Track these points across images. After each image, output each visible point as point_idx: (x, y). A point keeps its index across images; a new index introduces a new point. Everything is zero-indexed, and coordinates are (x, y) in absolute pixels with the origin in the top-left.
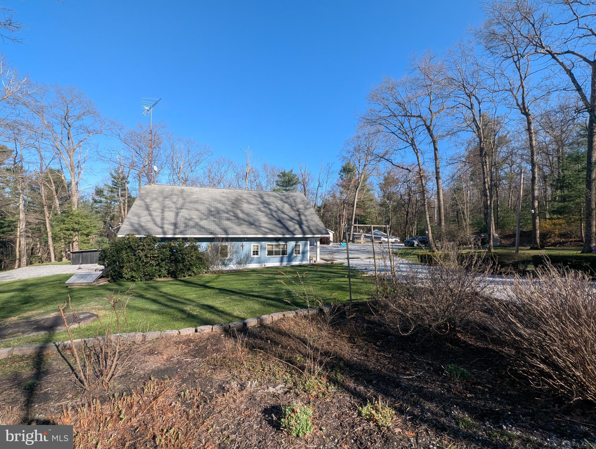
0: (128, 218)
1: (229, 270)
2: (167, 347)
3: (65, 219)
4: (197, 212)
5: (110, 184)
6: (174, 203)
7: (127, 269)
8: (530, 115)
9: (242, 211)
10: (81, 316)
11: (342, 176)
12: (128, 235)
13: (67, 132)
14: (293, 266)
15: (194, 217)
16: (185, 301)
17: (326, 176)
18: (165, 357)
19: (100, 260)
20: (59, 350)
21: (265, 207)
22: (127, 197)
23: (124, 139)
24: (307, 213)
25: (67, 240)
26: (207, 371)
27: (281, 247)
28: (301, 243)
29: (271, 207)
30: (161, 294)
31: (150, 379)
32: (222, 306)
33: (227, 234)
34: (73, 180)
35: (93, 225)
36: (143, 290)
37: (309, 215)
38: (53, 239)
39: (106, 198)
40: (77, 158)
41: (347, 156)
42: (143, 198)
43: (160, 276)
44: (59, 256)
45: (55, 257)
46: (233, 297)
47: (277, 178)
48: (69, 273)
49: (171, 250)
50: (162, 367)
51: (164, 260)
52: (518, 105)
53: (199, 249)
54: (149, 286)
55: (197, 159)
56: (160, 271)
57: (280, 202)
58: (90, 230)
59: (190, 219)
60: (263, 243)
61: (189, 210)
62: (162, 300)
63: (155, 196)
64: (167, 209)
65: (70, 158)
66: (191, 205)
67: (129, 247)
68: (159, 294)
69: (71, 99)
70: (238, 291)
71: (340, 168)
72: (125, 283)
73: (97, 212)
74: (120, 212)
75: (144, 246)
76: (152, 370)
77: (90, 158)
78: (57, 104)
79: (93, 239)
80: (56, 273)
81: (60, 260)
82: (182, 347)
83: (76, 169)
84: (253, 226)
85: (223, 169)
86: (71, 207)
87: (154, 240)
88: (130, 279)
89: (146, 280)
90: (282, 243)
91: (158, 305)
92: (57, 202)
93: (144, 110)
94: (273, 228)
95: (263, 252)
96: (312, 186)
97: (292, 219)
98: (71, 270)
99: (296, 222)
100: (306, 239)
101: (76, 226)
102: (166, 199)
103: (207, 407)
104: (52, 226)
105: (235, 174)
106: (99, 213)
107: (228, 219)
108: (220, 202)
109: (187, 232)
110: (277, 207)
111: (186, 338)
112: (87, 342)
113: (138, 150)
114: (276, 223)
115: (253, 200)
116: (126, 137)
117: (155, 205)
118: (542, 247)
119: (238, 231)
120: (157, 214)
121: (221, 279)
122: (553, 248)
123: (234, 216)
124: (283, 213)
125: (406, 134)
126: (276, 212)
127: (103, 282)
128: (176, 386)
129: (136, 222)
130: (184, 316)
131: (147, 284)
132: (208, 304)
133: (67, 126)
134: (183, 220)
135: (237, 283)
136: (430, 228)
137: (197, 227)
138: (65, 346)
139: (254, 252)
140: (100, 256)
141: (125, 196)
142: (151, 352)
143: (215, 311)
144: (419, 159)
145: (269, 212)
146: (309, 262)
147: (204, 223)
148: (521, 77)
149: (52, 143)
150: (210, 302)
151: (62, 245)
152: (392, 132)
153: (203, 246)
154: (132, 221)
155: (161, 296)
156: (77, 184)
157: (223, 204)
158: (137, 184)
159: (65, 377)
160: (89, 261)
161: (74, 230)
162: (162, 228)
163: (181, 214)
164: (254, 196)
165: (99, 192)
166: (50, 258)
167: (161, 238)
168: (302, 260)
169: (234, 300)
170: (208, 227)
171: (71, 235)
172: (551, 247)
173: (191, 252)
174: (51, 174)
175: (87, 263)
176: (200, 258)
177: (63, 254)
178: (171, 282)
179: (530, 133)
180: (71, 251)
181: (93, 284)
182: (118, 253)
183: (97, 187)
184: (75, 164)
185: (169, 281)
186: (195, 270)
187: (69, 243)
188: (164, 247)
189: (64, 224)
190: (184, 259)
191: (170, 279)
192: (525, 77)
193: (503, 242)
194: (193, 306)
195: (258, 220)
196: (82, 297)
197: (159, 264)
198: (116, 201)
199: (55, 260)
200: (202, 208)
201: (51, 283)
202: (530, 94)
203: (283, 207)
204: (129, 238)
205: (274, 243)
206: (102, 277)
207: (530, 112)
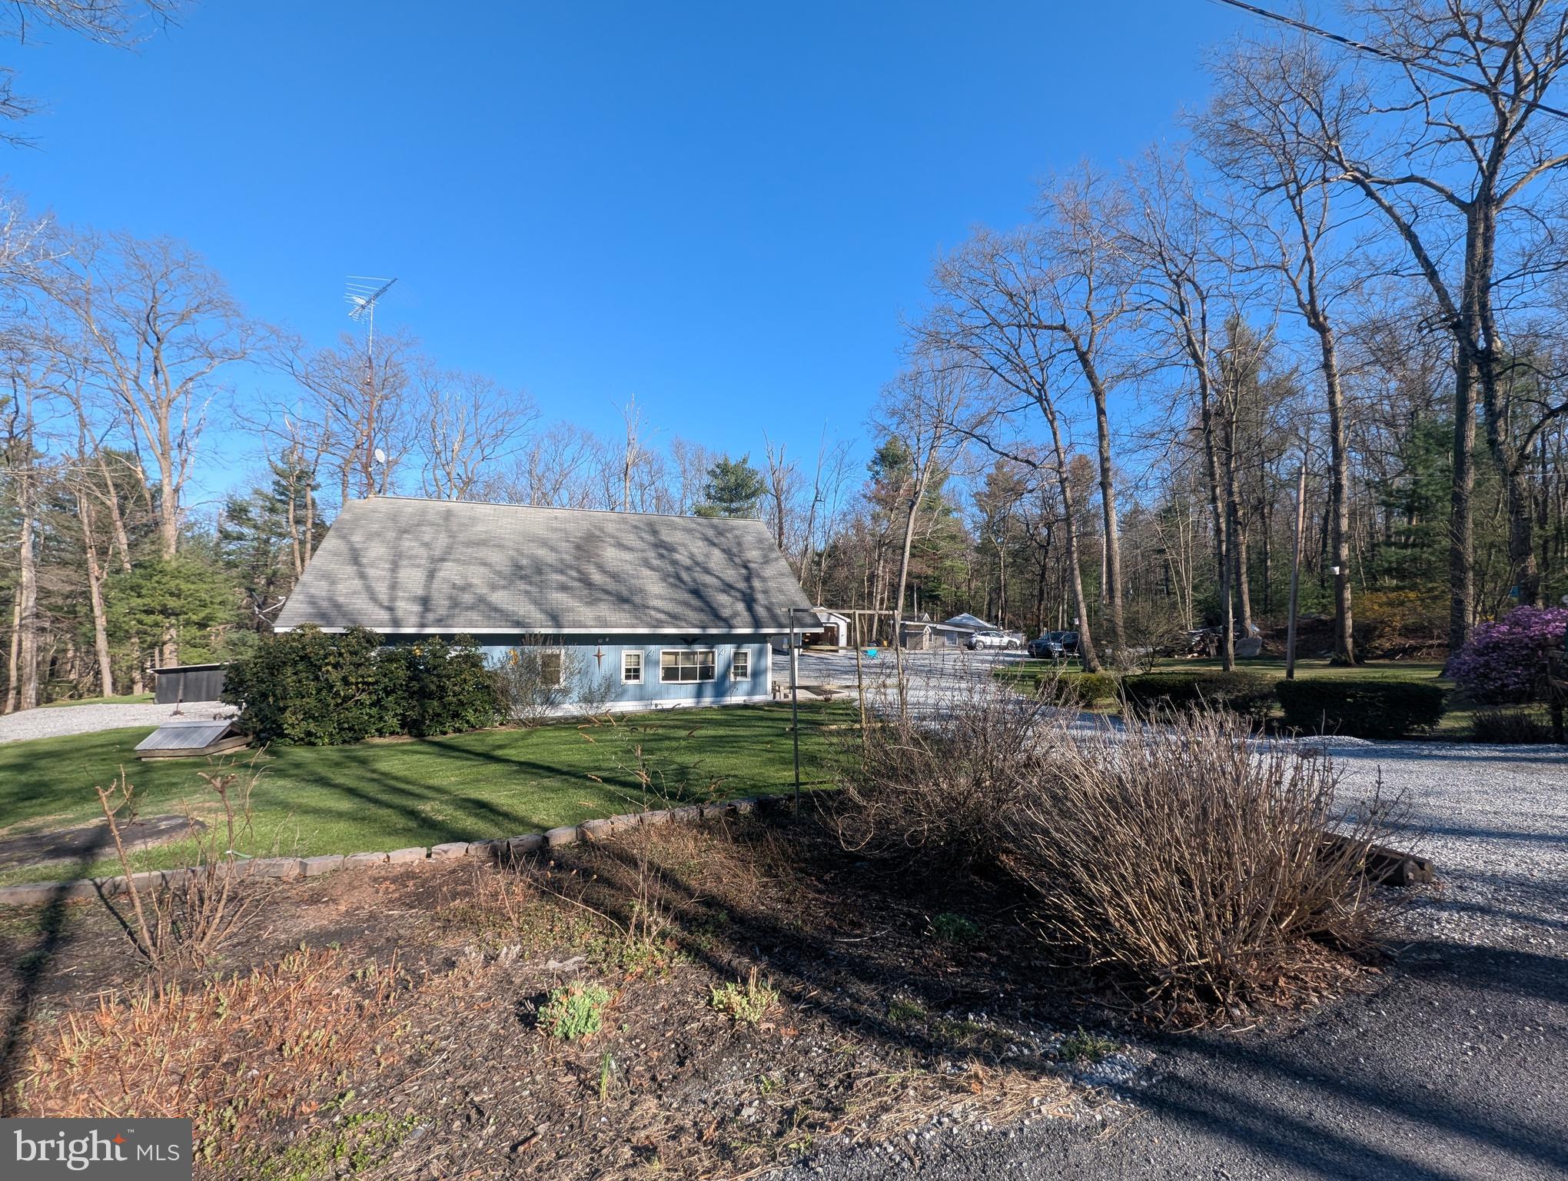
0: (304, 585)
1: (561, 717)
2: (355, 888)
3: (143, 582)
4: (482, 569)
5: (268, 488)
6: (426, 545)
7: (294, 713)
8: (1329, 330)
9: (601, 568)
10: (163, 825)
11: (877, 473)
12: (301, 627)
13: (151, 354)
14: (726, 707)
15: (475, 581)
16: (426, 792)
17: (835, 474)
18: (343, 908)
19: (225, 691)
20: (102, 896)
21: (661, 556)
22: (309, 525)
23: (303, 374)
24: (769, 572)
25: (149, 639)
26: (428, 933)
27: (699, 658)
28: (749, 649)
29: (677, 556)
30: (375, 776)
31: (299, 949)
32: (510, 802)
33: (559, 626)
34: (166, 481)
35: (220, 599)
36: (330, 767)
37: (773, 578)
38: (109, 635)
39: (255, 527)
40: (177, 423)
41: (886, 422)
42: (345, 531)
43: (381, 733)
44: (124, 680)
45: (114, 684)
46: (546, 782)
47: (707, 479)
48: (147, 724)
49: (412, 663)
50: (332, 928)
51: (393, 691)
52: (1301, 305)
53: (485, 663)
54: (348, 757)
55: (500, 427)
56: (381, 719)
57: (700, 543)
58: (207, 611)
59: (466, 588)
60: (653, 648)
61: (465, 563)
62: (371, 789)
63: (375, 527)
64: (405, 562)
65: (159, 422)
66: (469, 550)
67: (302, 658)
68: (369, 775)
69: (165, 270)
70: (566, 769)
71: (872, 454)
72: (288, 749)
73: (230, 565)
74: (293, 564)
75: (341, 655)
76: (307, 932)
77: (212, 423)
78: (126, 281)
79: (219, 635)
80: (115, 725)
81: (128, 690)
82: (387, 888)
83: (174, 453)
84: (626, 606)
85: (568, 454)
86: (159, 550)
87: (368, 641)
88: (302, 739)
89: (344, 742)
90: (700, 649)
91: (357, 800)
92: (122, 538)
93: (353, 305)
94: (678, 609)
95: (651, 671)
96: (799, 500)
97: (728, 588)
98: (154, 717)
99: (738, 595)
100: (763, 639)
101: (172, 603)
102: (406, 536)
103: (407, 996)
104: (106, 600)
105: (599, 467)
106: (236, 566)
107: (564, 588)
108: (544, 543)
109: (456, 620)
110: (692, 557)
111: (402, 870)
112: (168, 878)
113: (340, 403)
114: (687, 596)
115: (630, 539)
116: (310, 369)
117: (376, 551)
118: (1359, 661)
119: (586, 618)
120: (378, 573)
121: (534, 740)
122: (1387, 662)
123: (580, 580)
124: (707, 571)
125: (1026, 371)
126: (688, 569)
127: (231, 748)
128: (352, 961)
129: (324, 594)
130: (413, 824)
131: (346, 751)
132: (480, 797)
133: (152, 339)
134: (446, 589)
135: (571, 750)
136: (1084, 611)
137: (482, 607)
138: (116, 887)
139: (628, 671)
140: (227, 681)
141: (305, 523)
142: (314, 899)
143: (488, 814)
144: (1058, 437)
145: (670, 569)
146: (770, 698)
147: (499, 598)
148: (1306, 237)
149: (113, 385)
150: (485, 794)
151: (132, 651)
152: (991, 368)
153: (496, 656)
154: (313, 591)
155: (373, 780)
156: (176, 491)
157: (552, 549)
158: (339, 491)
159: (112, 946)
160: (204, 694)
161: (165, 612)
162: (391, 609)
163: (441, 574)
164: (636, 527)
165: (237, 512)
166: (101, 686)
167: (386, 635)
168: (752, 692)
169: (545, 789)
170: (511, 608)
171: (156, 624)
172: (1381, 661)
173: (461, 672)
174: (109, 464)
175: (198, 699)
176: (488, 687)
177: (137, 675)
178: (405, 748)
179: (1330, 376)
180: (158, 668)
181: (207, 751)
182: (272, 674)
183: (231, 497)
184: (173, 438)
185: (403, 744)
186: (470, 715)
187: (152, 646)
188: (391, 659)
189: (139, 596)
190: (442, 689)
191: (406, 739)
192: (1318, 236)
193: (1271, 647)
194: (442, 802)
195: (641, 591)
196: (174, 785)
197: (379, 700)
198: (282, 536)
199: (115, 689)
200: (498, 558)
201: (99, 750)
202: (1329, 277)
203: (707, 556)
204: (303, 635)
205: (680, 649)
206: (229, 734)
207: (1329, 324)
